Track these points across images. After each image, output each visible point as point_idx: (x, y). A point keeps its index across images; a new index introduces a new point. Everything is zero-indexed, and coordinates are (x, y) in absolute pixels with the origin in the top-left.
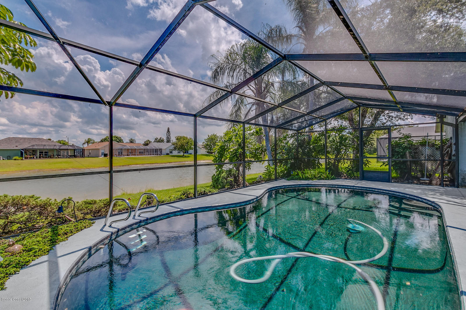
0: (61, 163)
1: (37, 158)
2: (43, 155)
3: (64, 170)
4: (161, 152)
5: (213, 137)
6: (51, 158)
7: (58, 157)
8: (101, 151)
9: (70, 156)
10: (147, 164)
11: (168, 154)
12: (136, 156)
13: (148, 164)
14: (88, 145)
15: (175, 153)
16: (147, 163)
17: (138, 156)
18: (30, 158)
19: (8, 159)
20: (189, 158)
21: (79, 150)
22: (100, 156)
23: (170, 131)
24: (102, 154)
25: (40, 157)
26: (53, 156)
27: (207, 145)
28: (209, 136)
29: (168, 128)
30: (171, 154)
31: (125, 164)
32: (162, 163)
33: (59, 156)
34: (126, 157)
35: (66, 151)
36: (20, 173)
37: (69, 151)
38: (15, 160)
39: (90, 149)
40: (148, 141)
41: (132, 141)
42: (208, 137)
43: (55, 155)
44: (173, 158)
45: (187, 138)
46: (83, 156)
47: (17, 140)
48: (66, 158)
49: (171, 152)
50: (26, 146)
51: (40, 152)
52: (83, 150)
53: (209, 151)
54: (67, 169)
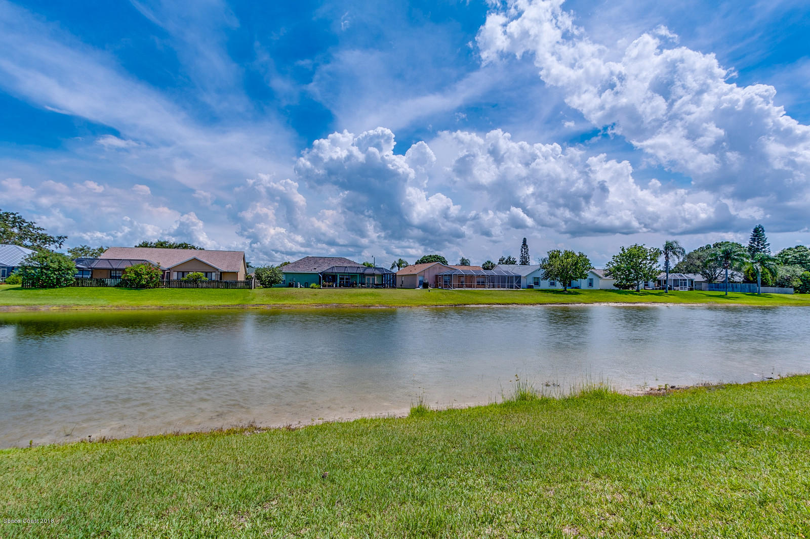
0: (365, 295)
1: (336, 286)
2: (344, 282)
3: (369, 306)
4: (519, 282)
5: (635, 251)
6: (353, 287)
7: (362, 287)
8: (419, 279)
9: (377, 285)
10: (497, 304)
11: (530, 287)
12: (474, 289)
13: (500, 304)
14: (399, 269)
15: (545, 284)
16: (498, 302)
17: (477, 289)
18: (329, 286)
19: (305, 287)
20: (578, 296)
21: (389, 275)
22: (417, 286)
23: (527, 243)
24: (420, 284)
25: (340, 286)
26: (356, 284)
27: (618, 269)
28: (623, 250)
29: (525, 239)
30: (536, 287)
31: (459, 303)
32: (527, 304)
33: (363, 285)
34: (457, 289)
35: (371, 278)
36: (315, 307)
37: (376, 277)
38: (312, 288)
39: (402, 276)
40: (489, 262)
41: (464, 263)
42: (622, 252)
43: (358, 283)
44: (546, 294)
45: (573, 254)
46: (393, 285)
47: (316, 260)
48: (372, 287)
49: (537, 284)
50: (325, 268)
51: (341, 279)
52: (394, 275)
53: (624, 282)
54: (372, 306)
